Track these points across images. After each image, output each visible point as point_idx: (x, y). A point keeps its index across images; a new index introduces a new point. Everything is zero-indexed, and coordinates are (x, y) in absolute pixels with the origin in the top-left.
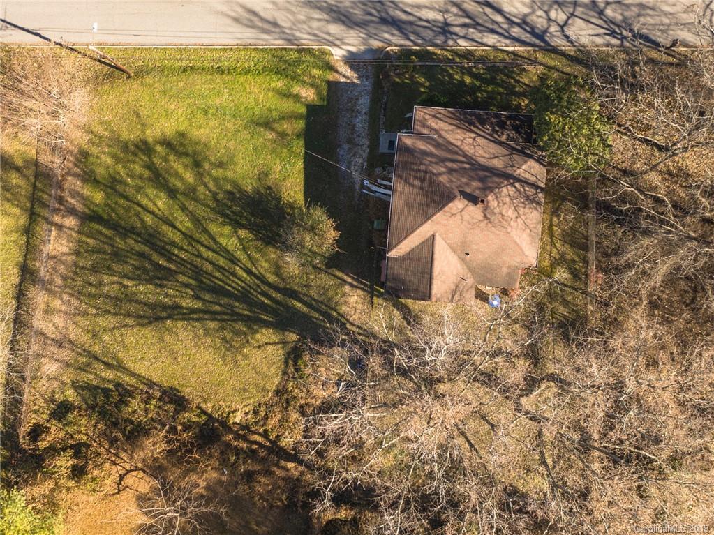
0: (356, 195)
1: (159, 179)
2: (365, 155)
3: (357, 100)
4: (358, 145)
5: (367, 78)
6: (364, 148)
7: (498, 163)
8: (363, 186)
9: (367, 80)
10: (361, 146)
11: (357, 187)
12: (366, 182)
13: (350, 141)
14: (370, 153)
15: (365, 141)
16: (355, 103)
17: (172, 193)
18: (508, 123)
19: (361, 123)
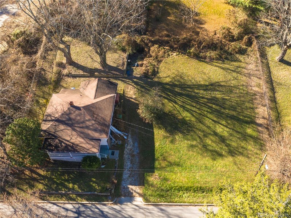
0: (130, 133)
1: (223, 140)
2: (126, 150)
3: (129, 176)
4: (129, 154)
5: (124, 188)
6: (126, 153)
7: (62, 127)
8: (127, 136)
9: (124, 187)
10: (128, 154)
11: (130, 136)
12: (126, 138)
13: (133, 156)
14: (123, 151)
15: (126, 156)
16: (130, 175)
17: (216, 134)
18: (54, 148)
19: (128, 164)
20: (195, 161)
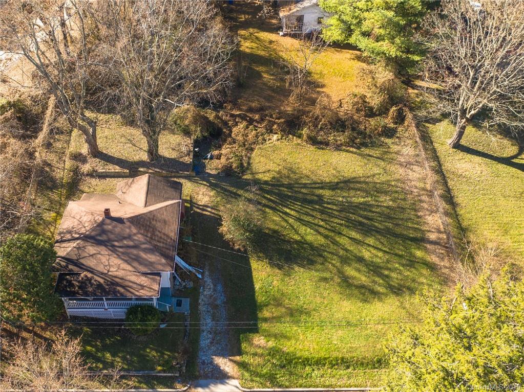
0: (207, 268)
2: (202, 297)
3: (211, 343)
4: (208, 304)
5: (203, 363)
6: (203, 303)
8: (202, 274)
9: (204, 361)
10: (205, 304)
11: (207, 273)
12: (200, 276)
13: (216, 307)
14: (198, 299)
15: (202, 308)
16: (213, 340)
19: (207, 323)
20: (327, 312)
